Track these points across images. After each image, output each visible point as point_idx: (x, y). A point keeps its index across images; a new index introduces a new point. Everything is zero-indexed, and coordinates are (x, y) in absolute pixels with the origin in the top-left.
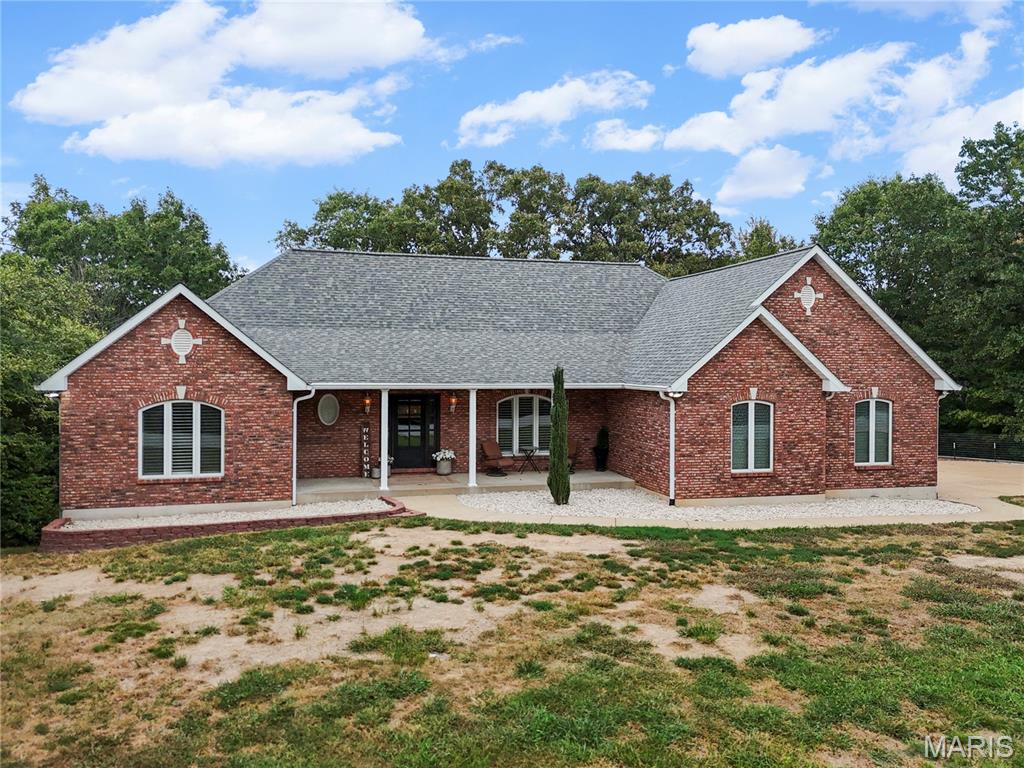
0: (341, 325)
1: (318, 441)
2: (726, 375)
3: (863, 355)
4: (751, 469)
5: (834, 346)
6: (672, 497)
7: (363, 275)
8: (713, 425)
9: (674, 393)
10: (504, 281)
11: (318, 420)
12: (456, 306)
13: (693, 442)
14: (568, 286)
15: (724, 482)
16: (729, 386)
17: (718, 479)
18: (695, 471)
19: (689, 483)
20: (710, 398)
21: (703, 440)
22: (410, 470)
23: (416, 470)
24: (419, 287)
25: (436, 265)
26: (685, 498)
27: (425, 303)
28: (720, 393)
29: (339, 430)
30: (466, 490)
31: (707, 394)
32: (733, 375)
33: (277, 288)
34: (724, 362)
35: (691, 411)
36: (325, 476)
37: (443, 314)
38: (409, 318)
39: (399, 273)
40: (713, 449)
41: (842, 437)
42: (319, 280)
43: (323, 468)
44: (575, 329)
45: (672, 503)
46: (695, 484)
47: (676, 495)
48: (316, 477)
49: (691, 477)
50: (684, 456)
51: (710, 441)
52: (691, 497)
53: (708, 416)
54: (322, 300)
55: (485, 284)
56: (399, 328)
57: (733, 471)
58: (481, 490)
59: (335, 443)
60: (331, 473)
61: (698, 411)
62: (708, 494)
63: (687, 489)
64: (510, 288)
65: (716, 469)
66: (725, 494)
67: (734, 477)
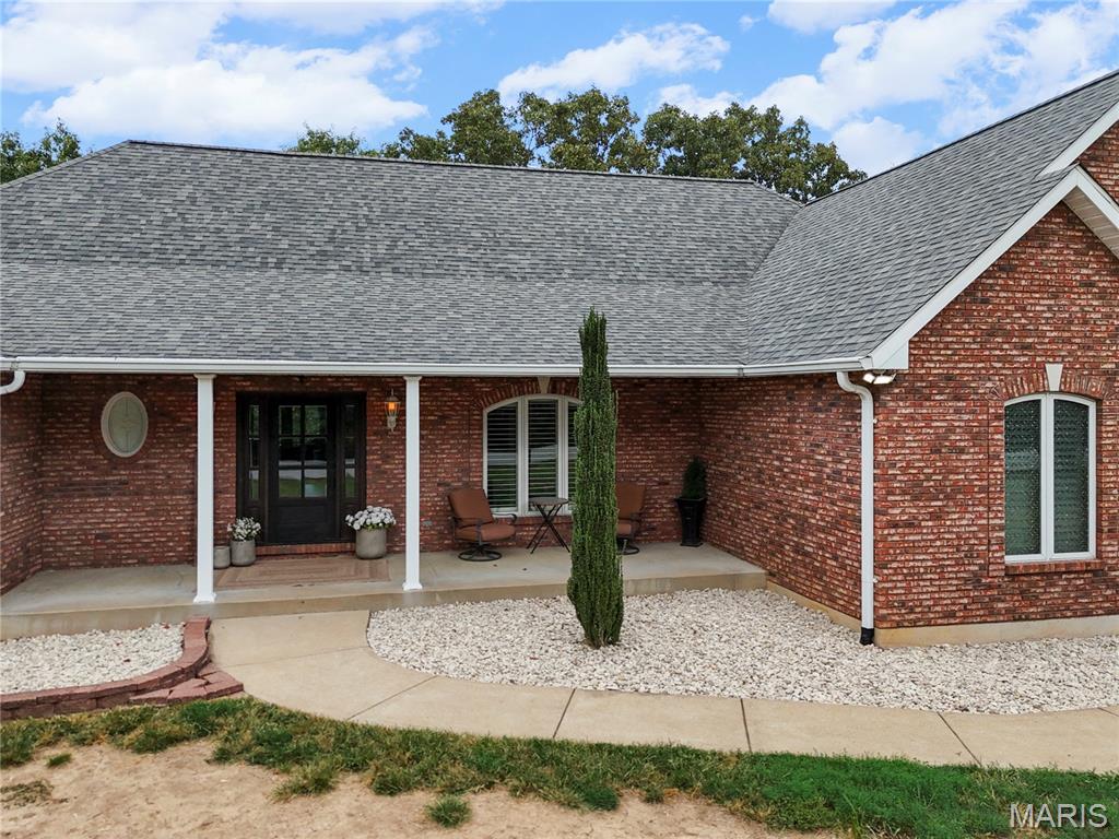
0: (182, 262)
1: (101, 490)
2: (992, 333)
4: (1048, 554)
6: (868, 623)
7: (251, 183)
8: (962, 451)
9: (876, 373)
10: (514, 200)
11: (99, 445)
12: (420, 236)
13: (916, 491)
14: (629, 210)
15: (989, 587)
16: (1000, 359)
17: (976, 580)
18: (923, 561)
19: (908, 590)
20: (956, 388)
21: (940, 488)
22: (303, 548)
23: (313, 547)
24: (356, 205)
25: (394, 173)
26: (899, 625)
27: (359, 229)
28: (978, 377)
29: (147, 466)
30: (395, 600)
31: (949, 378)
32: (1008, 335)
33: (75, 198)
34: (986, 301)
35: (911, 418)
36: (116, 562)
37: (390, 248)
38: (323, 253)
39: (322, 183)
40: (963, 508)
42: (165, 188)
43: (112, 547)
44: (641, 277)
45: (868, 637)
46: (925, 592)
47: (878, 619)
48: (95, 565)
49: (913, 575)
50: (896, 526)
51: (956, 486)
52: (914, 623)
53: (951, 429)
54: (157, 218)
55: (478, 204)
56: (299, 269)
57: (1010, 559)
58: (433, 597)
59: (138, 493)
60: (129, 556)
61: (928, 419)
62: (952, 615)
63: (903, 604)
64: (525, 211)
65: (970, 555)
66: (991, 615)
67: (1012, 573)
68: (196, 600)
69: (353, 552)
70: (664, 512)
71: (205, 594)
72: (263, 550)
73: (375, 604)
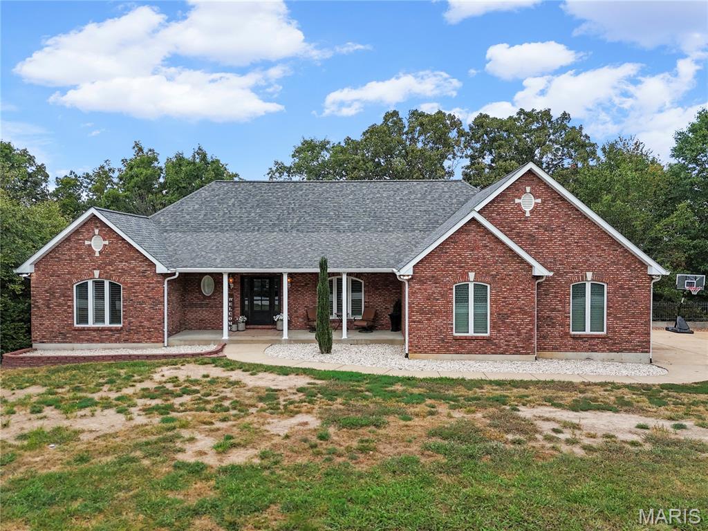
0: (227, 230)
1: (201, 306)
2: (449, 262)
3: (578, 246)
4: (471, 333)
5: (551, 240)
6: (407, 352)
7: (254, 196)
8: (438, 300)
9: (404, 276)
10: (351, 197)
11: (200, 292)
12: (310, 215)
13: (421, 312)
14: (398, 198)
15: (447, 343)
16: (451, 271)
17: (443, 340)
18: (424, 333)
19: (418, 342)
20: (436, 280)
21: (430, 311)
22: (260, 327)
23: (264, 326)
24: (290, 203)
25: (307, 187)
26: (415, 353)
27: (289, 214)
28: (443, 276)
29: (214, 299)
31: (433, 277)
32: (454, 263)
33: (197, 206)
34: (446, 253)
35: (420, 289)
36: (205, 328)
37: (298, 221)
38: (274, 224)
39: (280, 194)
40: (438, 318)
41: (559, 311)
42: (225, 201)
43: (204, 323)
44: (391, 229)
45: (407, 356)
46: (424, 343)
47: (409, 350)
48: (200, 329)
49: (420, 338)
50: (414, 322)
51: (436, 311)
52: (420, 352)
53: (434, 293)
54: (221, 213)
55: (336, 200)
56: (265, 231)
57: (455, 334)
58: (290, 341)
59: (211, 307)
60: (209, 327)
61: (426, 289)
62: (434, 350)
63: (417, 346)
64: (354, 201)
65: (440, 332)
66: (448, 351)
67: (456, 339)
68: (223, 338)
69: (275, 329)
70: (386, 319)
71: (226, 336)
72: (248, 327)
73: (273, 343)
